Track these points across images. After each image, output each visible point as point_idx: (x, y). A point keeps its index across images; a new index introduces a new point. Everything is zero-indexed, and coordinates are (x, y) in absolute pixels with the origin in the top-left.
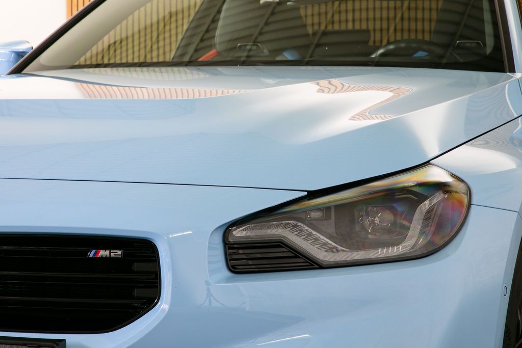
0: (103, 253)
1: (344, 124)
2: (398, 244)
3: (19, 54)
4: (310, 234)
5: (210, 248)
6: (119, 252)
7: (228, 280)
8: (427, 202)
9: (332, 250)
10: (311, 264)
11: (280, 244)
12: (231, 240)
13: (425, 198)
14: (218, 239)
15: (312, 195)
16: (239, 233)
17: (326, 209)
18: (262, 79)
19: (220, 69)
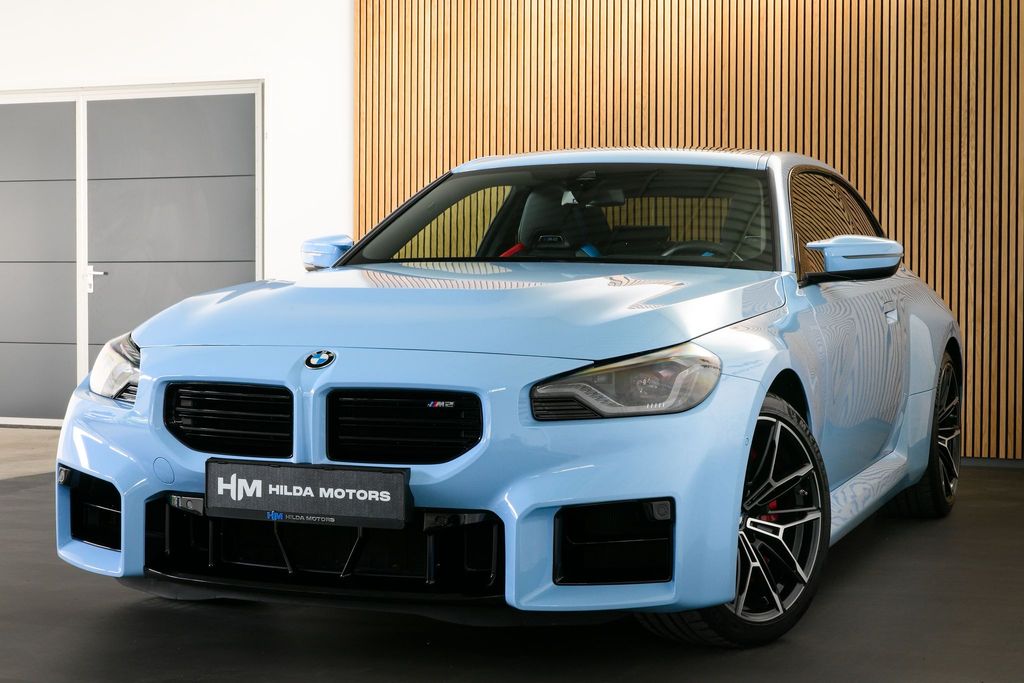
0: (439, 404)
1: (623, 311)
2: (662, 402)
3: (343, 248)
4: (601, 397)
5: (519, 403)
6: (452, 403)
7: (534, 425)
8: (687, 371)
9: (612, 405)
10: (597, 415)
11: (572, 399)
12: (536, 395)
13: (685, 368)
14: (526, 395)
15: (598, 363)
16: (541, 391)
17: (609, 374)
18: (563, 274)
19: (521, 264)
